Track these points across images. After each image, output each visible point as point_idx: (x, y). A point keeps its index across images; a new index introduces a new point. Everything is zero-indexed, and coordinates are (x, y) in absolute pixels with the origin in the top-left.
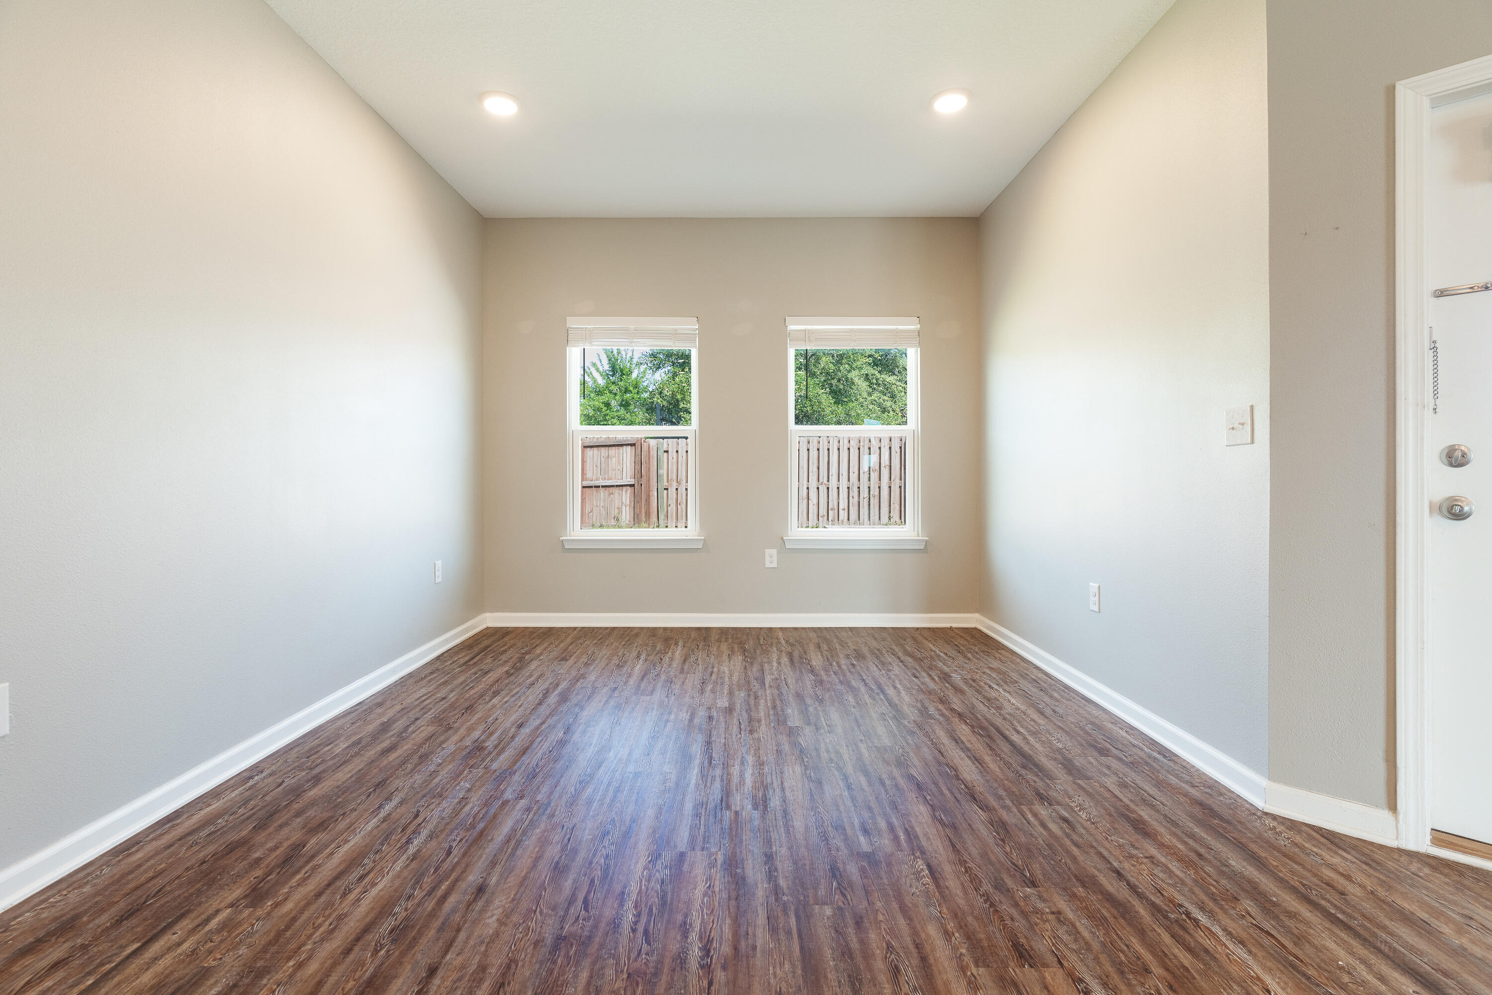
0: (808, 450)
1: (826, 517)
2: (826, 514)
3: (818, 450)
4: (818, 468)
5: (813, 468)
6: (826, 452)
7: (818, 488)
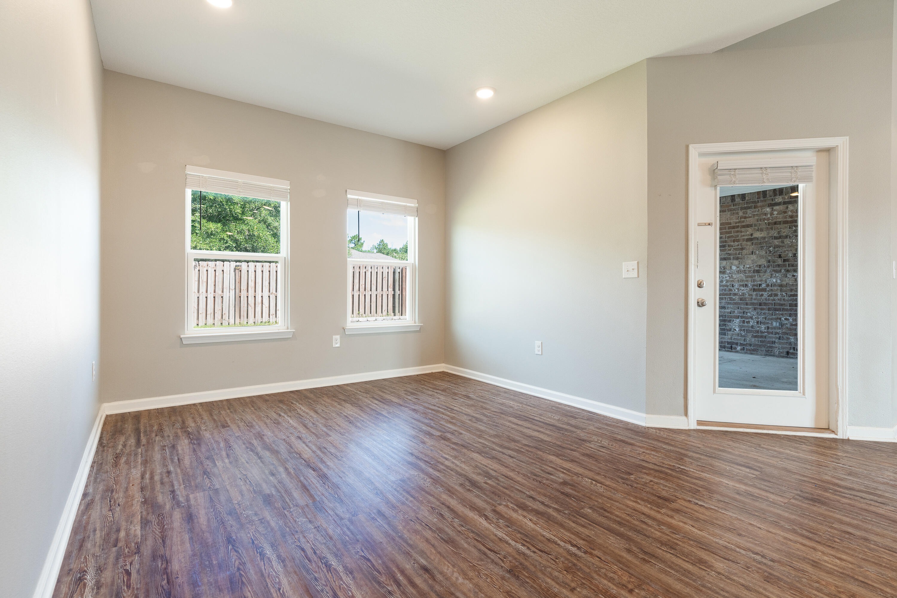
0: (262, 271)
1: (274, 316)
2: (274, 313)
3: (269, 271)
4: (269, 283)
5: (266, 283)
6: (275, 273)
7: (269, 297)
